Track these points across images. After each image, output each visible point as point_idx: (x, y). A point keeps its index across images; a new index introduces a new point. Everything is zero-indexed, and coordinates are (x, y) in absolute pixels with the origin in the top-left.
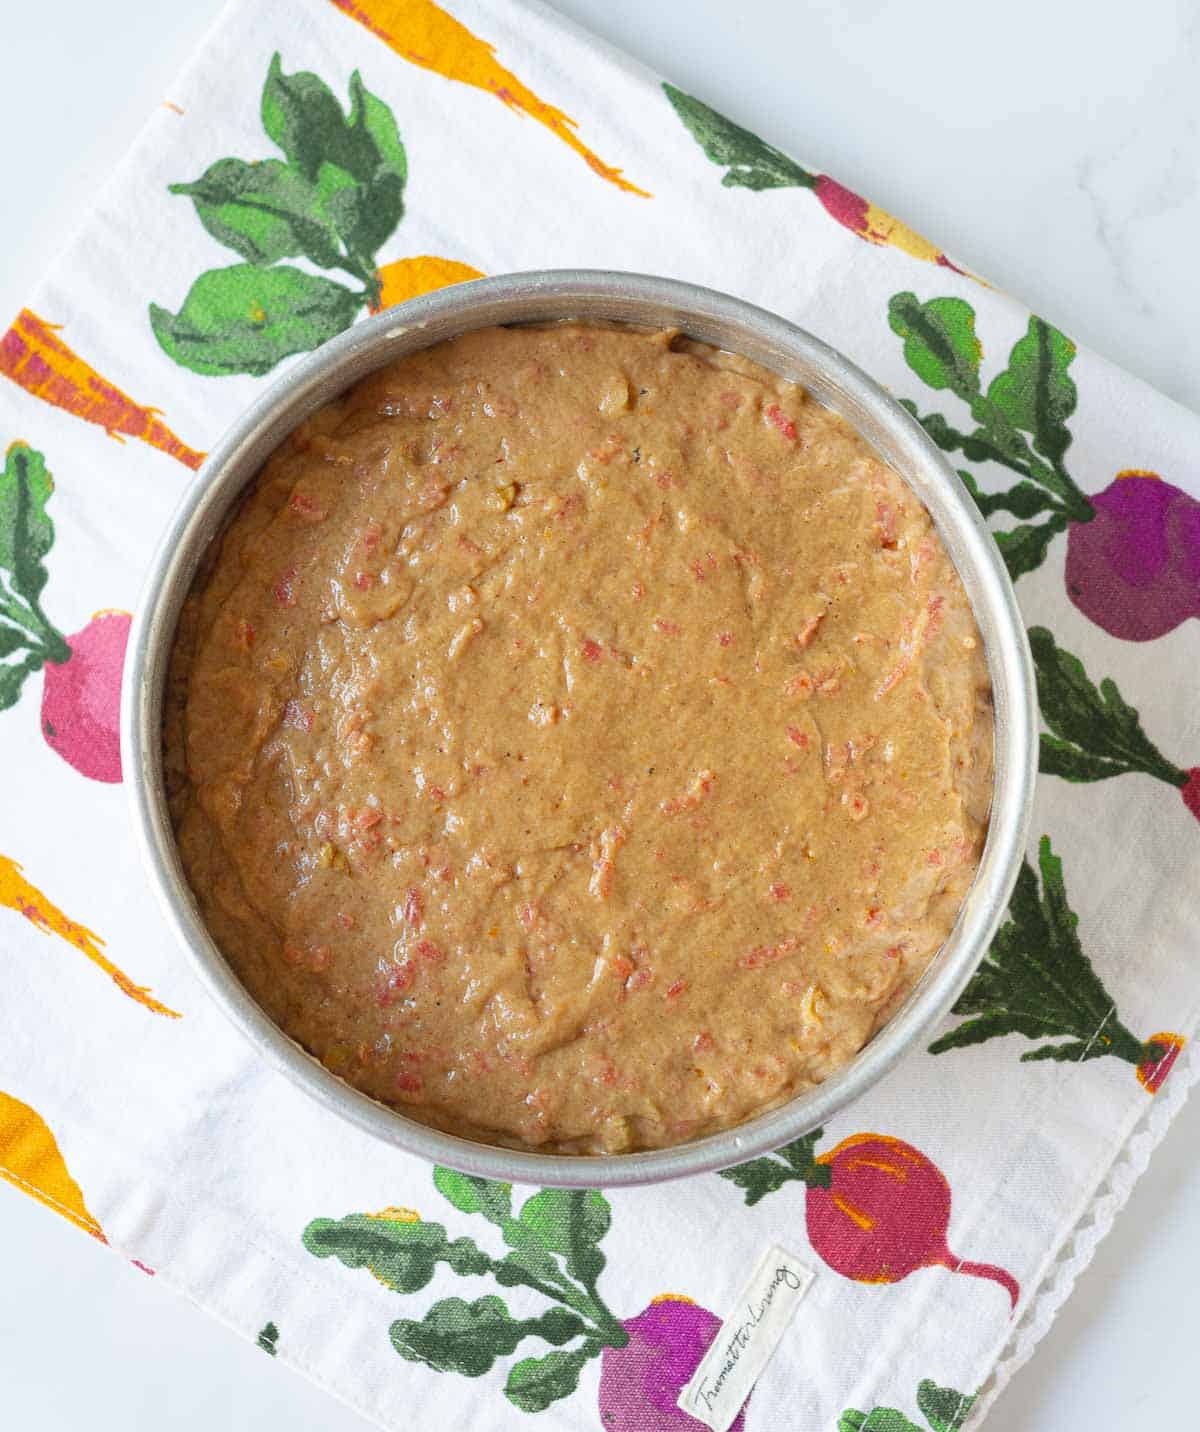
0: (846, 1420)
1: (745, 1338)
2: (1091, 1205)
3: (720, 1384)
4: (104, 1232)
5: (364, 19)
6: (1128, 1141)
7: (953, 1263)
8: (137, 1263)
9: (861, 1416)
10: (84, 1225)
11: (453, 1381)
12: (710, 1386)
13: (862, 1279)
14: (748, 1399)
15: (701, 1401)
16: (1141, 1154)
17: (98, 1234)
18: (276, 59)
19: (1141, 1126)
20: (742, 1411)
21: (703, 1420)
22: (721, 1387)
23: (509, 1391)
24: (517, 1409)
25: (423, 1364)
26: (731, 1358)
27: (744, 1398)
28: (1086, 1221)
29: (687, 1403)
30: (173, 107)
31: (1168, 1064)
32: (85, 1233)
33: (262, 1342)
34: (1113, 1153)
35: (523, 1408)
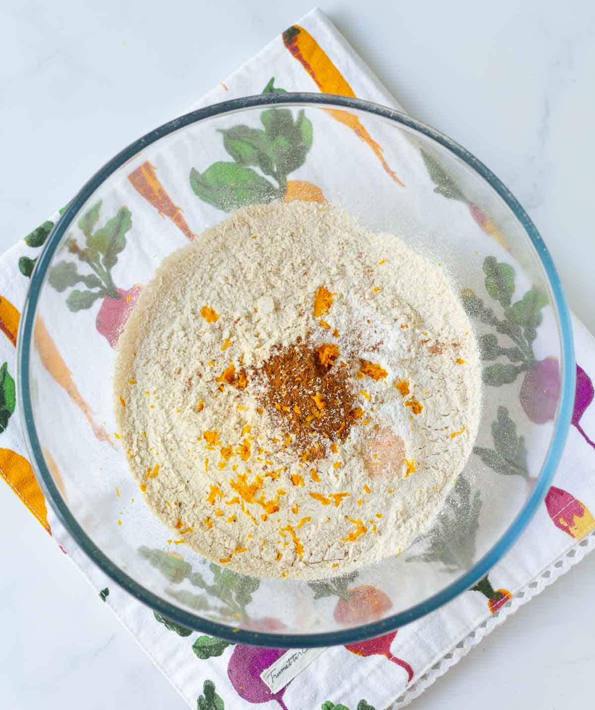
0: (326, 705)
1: (296, 658)
2: (452, 650)
3: (280, 673)
4: (52, 530)
5: (313, 75)
6: (475, 629)
7: (390, 656)
8: (61, 547)
9: (332, 705)
10: (45, 526)
11: (174, 635)
12: (276, 673)
13: (351, 650)
14: (290, 683)
15: (270, 678)
16: (481, 633)
17: (49, 531)
18: (272, 80)
19: (483, 625)
20: (285, 687)
21: (268, 686)
22: (280, 675)
23: (194, 647)
24: (195, 655)
25: (163, 625)
26: (288, 664)
27: (288, 682)
28: (448, 656)
29: (264, 677)
30: (224, 86)
31: (502, 603)
32: (44, 528)
33: (101, 595)
34: (469, 632)
35: (198, 655)
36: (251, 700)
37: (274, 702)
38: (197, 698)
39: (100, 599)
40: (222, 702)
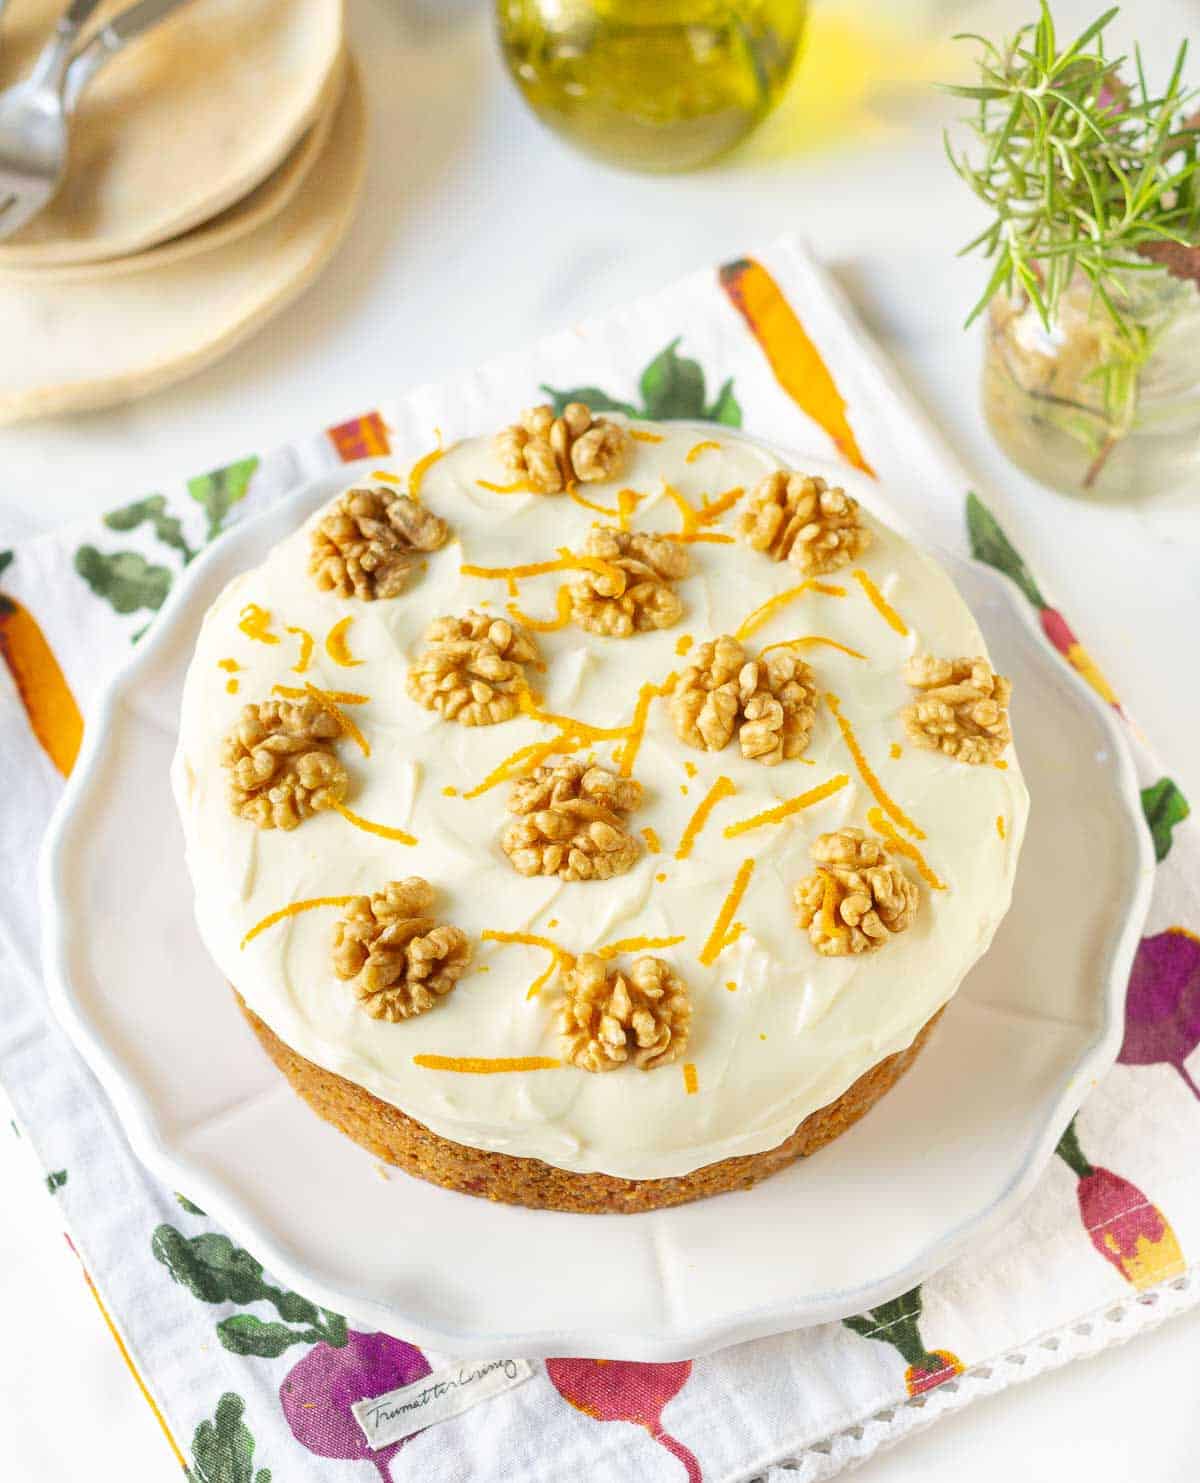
1: (442, 1392)
2: (802, 1454)
3: (397, 1412)
6: (865, 1421)
7: (656, 1430)
11: (184, 1294)
12: (389, 1410)
13: (570, 1400)
14: (413, 1436)
15: (373, 1416)
16: (876, 1434)
18: (677, 342)
19: (884, 1415)
20: (402, 1441)
21: (365, 1431)
22: (398, 1417)
23: (222, 1327)
24: (218, 1341)
25: (165, 1269)
26: (421, 1399)
27: (410, 1434)
29: (361, 1411)
31: (939, 1381)
33: (50, 1180)
34: (847, 1422)
35: (224, 1342)
36: (318, 1450)
37: (367, 1466)
38: (197, 1424)
39: (45, 1188)
40: (252, 1444)
